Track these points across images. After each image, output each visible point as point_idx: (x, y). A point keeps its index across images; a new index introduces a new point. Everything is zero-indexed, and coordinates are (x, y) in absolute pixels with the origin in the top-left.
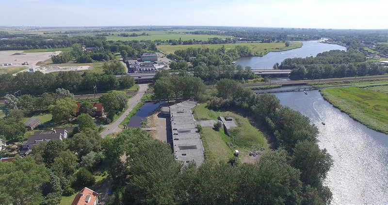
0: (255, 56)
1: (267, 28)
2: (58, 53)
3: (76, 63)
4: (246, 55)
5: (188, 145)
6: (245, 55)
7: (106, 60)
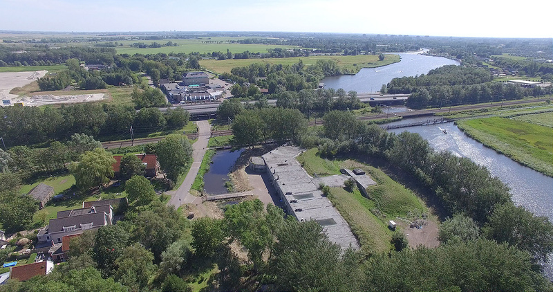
0: (345, 74)
1: (342, 35)
2: (42, 74)
3: (80, 89)
4: (333, 73)
5: (320, 219)
6: (331, 73)
7: (128, 84)
